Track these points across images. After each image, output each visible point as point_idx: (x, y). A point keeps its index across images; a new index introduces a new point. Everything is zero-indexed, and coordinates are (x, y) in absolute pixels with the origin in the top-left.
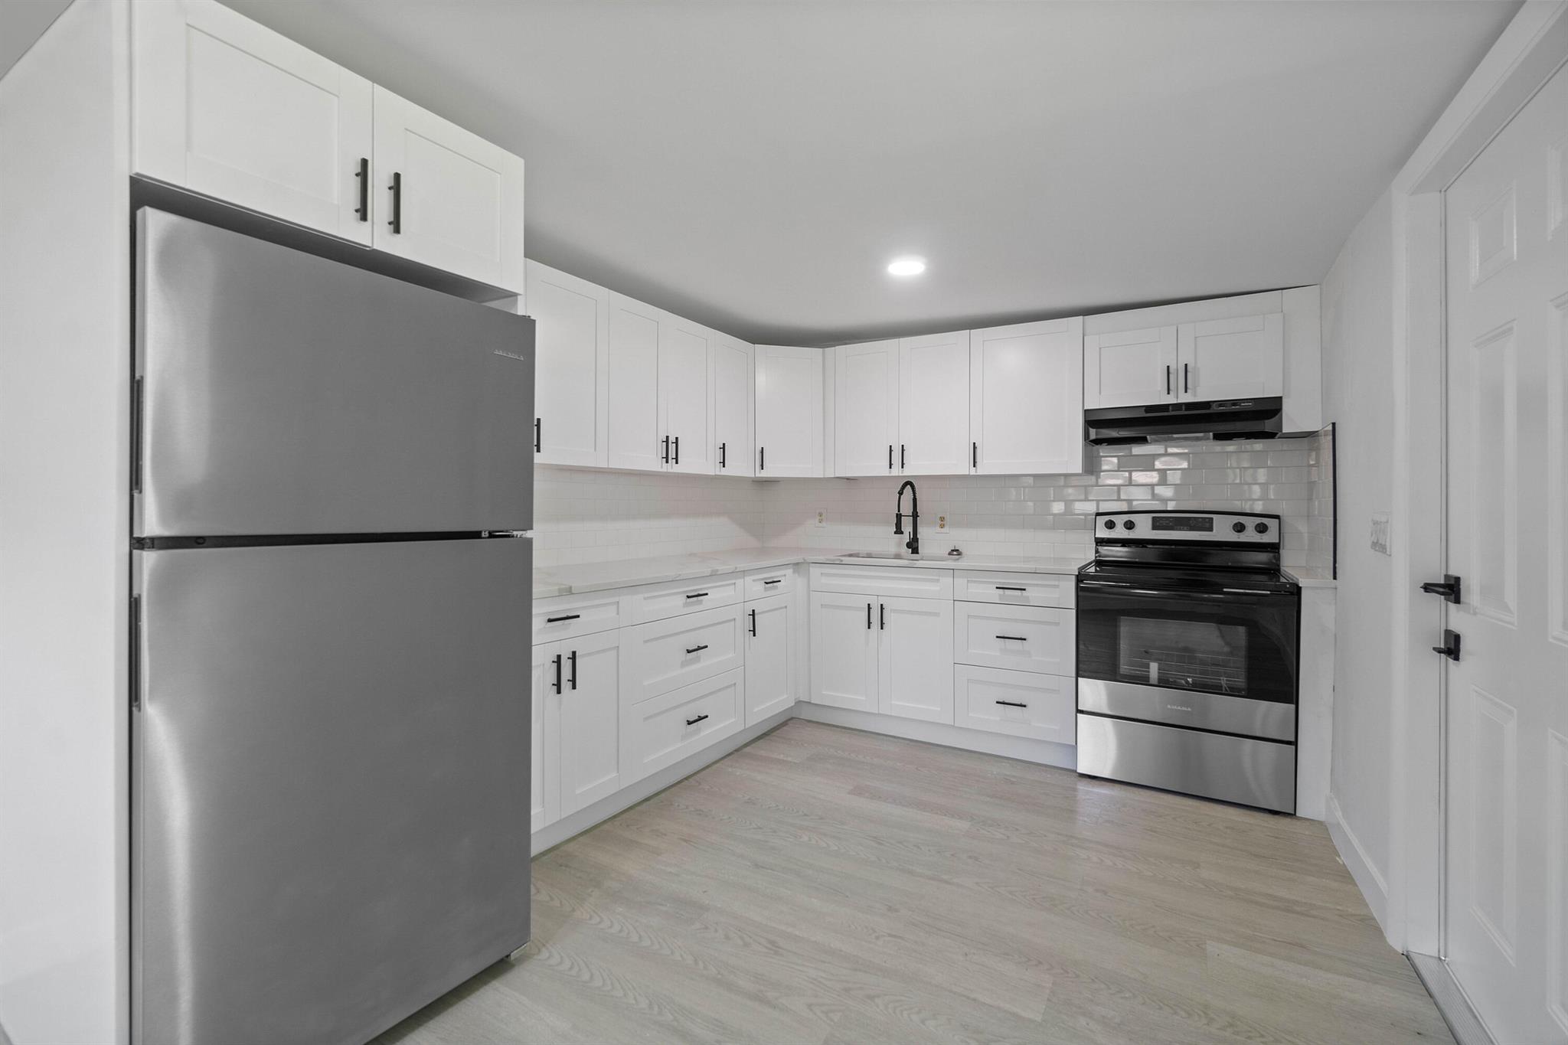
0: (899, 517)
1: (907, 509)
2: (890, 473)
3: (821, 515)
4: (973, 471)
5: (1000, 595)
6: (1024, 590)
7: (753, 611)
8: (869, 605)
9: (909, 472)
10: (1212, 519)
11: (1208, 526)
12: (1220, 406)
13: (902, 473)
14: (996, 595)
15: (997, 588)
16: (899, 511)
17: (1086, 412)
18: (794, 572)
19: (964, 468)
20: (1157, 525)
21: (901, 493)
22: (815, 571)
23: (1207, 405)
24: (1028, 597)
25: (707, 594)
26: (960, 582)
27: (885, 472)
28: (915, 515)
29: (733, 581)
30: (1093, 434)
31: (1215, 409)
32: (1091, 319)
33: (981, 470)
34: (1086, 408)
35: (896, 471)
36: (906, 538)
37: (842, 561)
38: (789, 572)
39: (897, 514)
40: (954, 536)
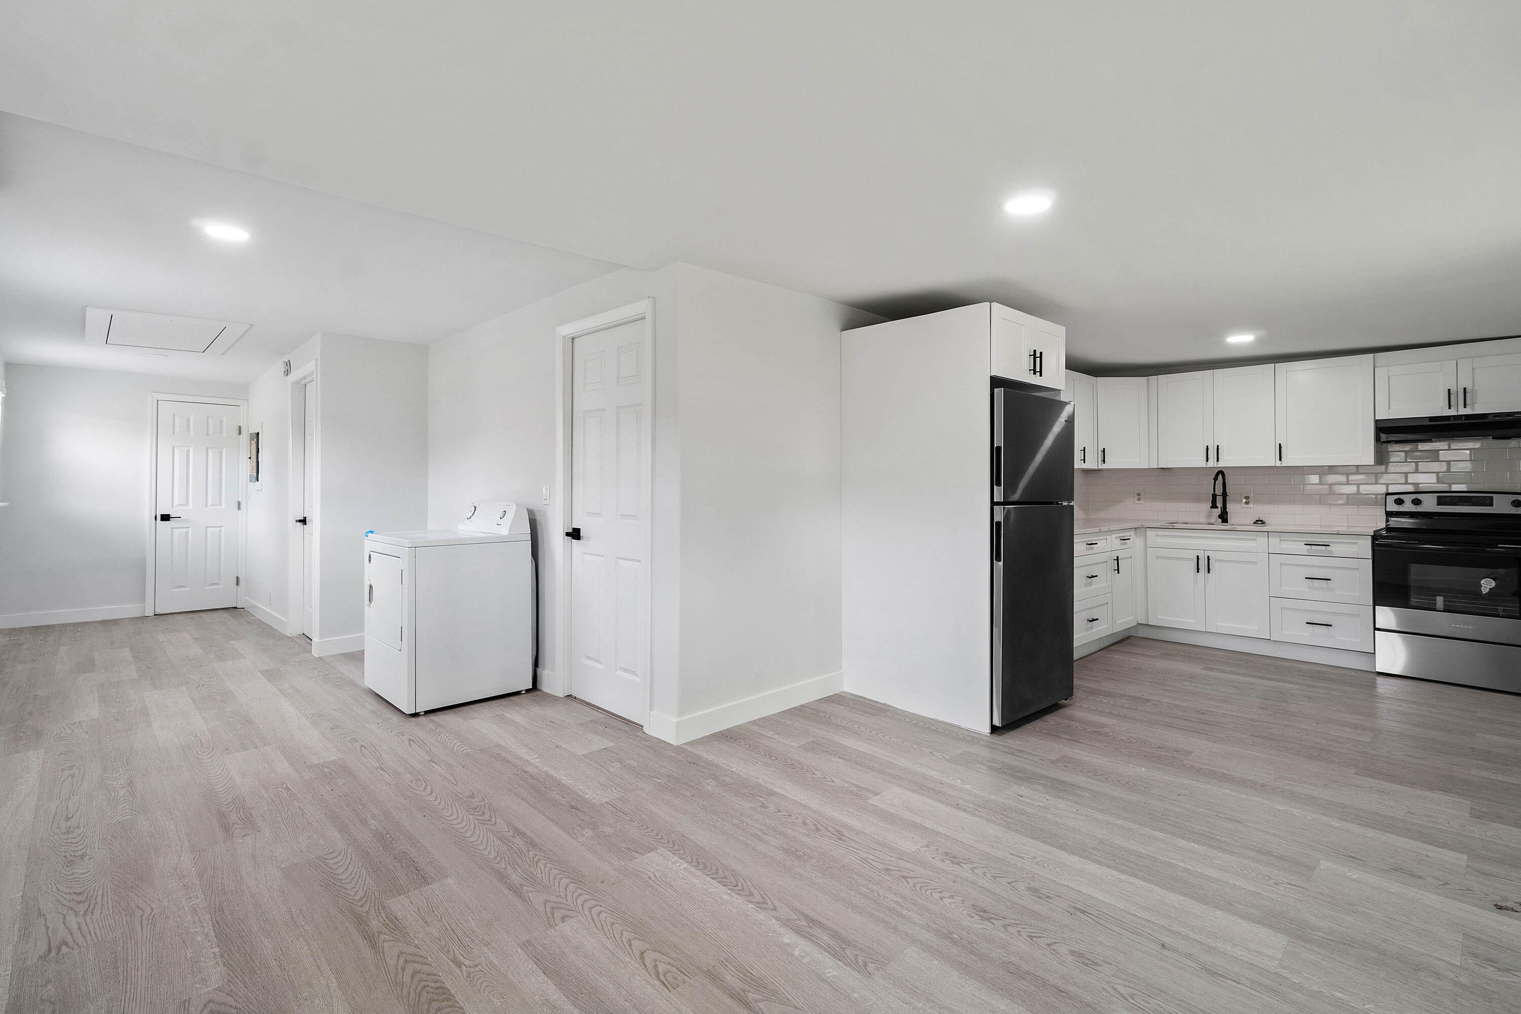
0: (1214, 496)
1: (1219, 491)
2: (1207, 465)
3: (1139, 494)
4: (1278, 464)
5: (1308, 550)
6: (1329, 545)
7: (1118, 557)
8: (1198, 556)
9: (1222, 464)
10: (1492, 497)
11: (1489, 502)
12: (1496, 416)
13: (1217, 464)
14: (1305, 549)
15: (1305, 544)
16: (1214, 491)
17: (1376, 421)
18: (1135, 534)
19: (1271, 460)
20: (1441, 501)
21: (1216, 479)
22: (1151, 534)
23: (1484, 416)
24: (1331, 551)
25: (1097, 544)
26: (1274, 541)
27: (1202, 463)
28: (1225, 495)
29: (1106, 537)
30: (1384, 437)
31: (1491, 419)
32: (1379, 355)
33: (1286, 462)
34: (1376, 419)
35: (1212, 463)
36: (1218, 511)
37: (1174, 526)
38: (1132, 533)
39: (1213, 494)
40: (1257, 510)
